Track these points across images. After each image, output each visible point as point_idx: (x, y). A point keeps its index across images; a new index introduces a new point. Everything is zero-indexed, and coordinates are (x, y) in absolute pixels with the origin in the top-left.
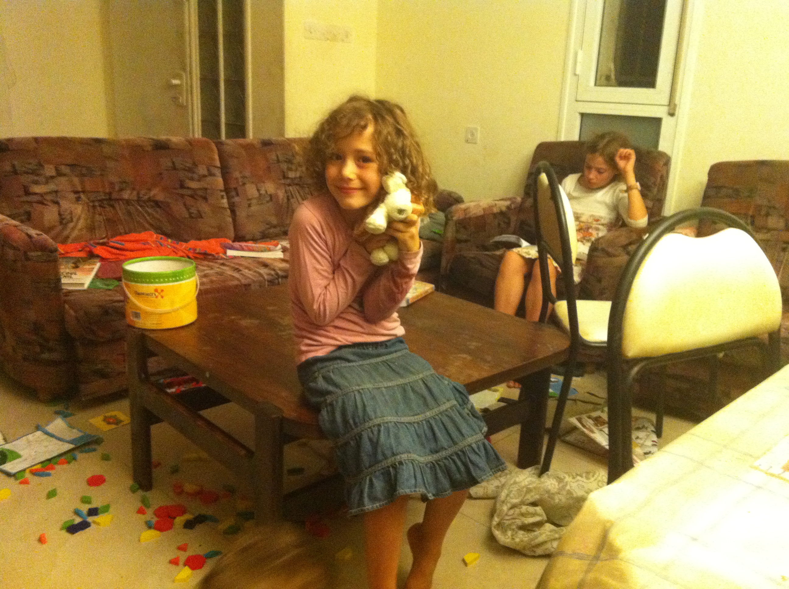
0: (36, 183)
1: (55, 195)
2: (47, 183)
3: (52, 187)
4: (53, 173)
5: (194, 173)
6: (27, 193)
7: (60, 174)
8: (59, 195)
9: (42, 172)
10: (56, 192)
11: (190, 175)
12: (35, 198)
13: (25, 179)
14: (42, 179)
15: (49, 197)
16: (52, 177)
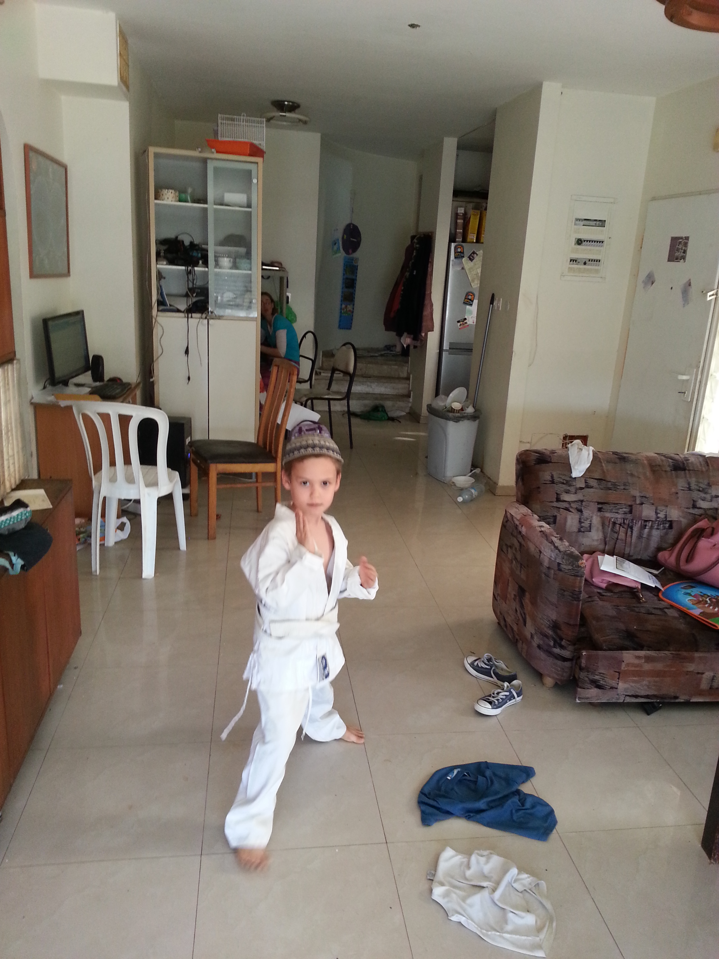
0: (567, 492)
1: (579, 504)
2: (576, 493)
3: (579, 496)
4: (583, 486)
5: (706, 493)
6: (558, 500)
7: (588, 486)
8: (584, 503)
9: (574, 484)
10: (582, 501)
11: (703, 495)
12: (565, 505)
13: (560, 488)
14: (572, 489)
15: (574, 505)
16: (581, 488)
